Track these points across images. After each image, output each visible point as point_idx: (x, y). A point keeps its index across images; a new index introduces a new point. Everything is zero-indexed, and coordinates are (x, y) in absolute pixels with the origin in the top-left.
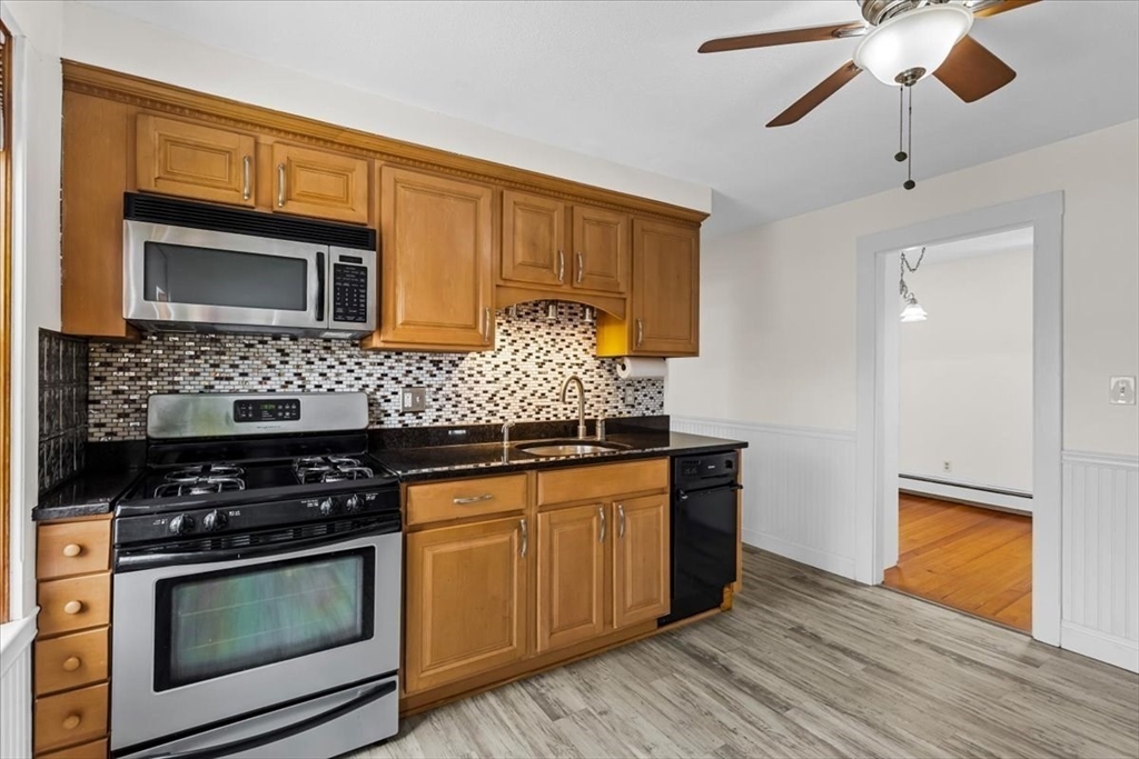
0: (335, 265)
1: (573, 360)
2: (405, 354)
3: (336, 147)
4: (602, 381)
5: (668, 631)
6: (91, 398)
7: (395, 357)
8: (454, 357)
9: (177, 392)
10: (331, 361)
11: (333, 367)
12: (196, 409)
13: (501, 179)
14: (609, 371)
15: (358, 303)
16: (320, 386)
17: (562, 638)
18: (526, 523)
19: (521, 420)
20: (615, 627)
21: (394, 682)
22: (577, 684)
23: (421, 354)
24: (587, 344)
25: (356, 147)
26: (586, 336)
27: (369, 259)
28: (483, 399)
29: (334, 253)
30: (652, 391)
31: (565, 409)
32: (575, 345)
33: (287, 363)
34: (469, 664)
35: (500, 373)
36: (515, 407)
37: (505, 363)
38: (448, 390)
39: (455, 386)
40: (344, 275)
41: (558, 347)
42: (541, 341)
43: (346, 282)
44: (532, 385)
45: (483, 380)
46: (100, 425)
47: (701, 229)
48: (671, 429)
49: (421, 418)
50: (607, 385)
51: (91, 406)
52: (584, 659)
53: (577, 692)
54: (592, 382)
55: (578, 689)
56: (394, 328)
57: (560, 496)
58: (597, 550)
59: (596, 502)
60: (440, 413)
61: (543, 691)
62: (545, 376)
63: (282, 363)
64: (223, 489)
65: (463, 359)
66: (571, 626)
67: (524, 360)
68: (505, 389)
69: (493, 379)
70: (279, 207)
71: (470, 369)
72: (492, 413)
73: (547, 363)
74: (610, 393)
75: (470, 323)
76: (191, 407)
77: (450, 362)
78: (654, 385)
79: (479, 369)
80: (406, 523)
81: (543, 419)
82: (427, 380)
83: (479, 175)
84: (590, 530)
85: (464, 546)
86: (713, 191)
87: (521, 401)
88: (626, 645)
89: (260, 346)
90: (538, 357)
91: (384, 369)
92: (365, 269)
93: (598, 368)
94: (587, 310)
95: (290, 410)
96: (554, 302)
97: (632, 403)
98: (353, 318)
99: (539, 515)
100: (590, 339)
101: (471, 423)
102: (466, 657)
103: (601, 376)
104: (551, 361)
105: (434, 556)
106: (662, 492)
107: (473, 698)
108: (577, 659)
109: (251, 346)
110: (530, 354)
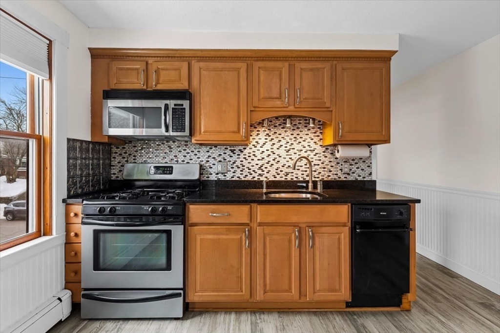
0: (173, 108)
1: (308, 148)
2: (218, 147)
3: (176, 58)
4: (327, 160)
5: (353, 312)
6: (112, 164)
7: (214, 148)
8: (241, 147)
9: (135, 163)
10: (188, 150)
11: (189, 153)
12: (138, 169)
13: (252, 57)
14: (331, 154)
15: (182, 124)
16: (184, 161)
17: (271, 296)
18: (248, 230)
19: (276, 179)
20: (308, 299)
21: (181, 293)
22: (278, 324)
23: (225, 147)
24: (316, 139)
25: (184, 57)
26: (316, 134)
27: (186, 104)
28: (256, 168)
29: (172, 103)
30: (363, 166)
31: (302, 174)
32: (309, 140)
33: (172, 151)
34: (218, 295)
35: (264, 155)
36: (273, 172)
37: (267, 150)
38: (238, 163)
39: (242, 161)
40: (176, 112)
41: (298, 141)
42: (288, 139)
43: (177, 115)
44: (283, 162)
45: (256, 159)
46: (114, 174)
47: (392, 62)
48: (377, 189)
49: (226, 176)
50: (330, 162)
51: (112, 167)
52: (291, 312)
53: (275, 329)
54: (320, 160)
55: (277, 327)
56: (200, 134)
57: (270, 219)
58: (295, 252)
59: (294, 225)
60: (235, 174)
61: (259, 321)
62: (290, 157)
63: (170, 152)
64: (129, 199)
65: (245, 149)
66: (277, 291)
67: (278, 149)
68: (267, 163)
69: (261, 158)
70: (154, 88)
71: (250, 153)
72: (260, 175)
73: (291, 150)
74: (332, 166)
75: (236, 129)
76: (136, 168)
77: (239, 150)
78: (364, 162)
79: (254, 153)
80: (188, 221)
81: (289, 179)
82: (228, 159)
83: (241, 57)
84: (290, 241)
85: (216, 237)
86: (399, 34)
87: (276, 169)
88: (321, 312)
89: (162, 145)
90: (286, 147)
91: (209, 154)
92: (184, 109)
93: (324, 152)
94: (311, 120)
95: (169, 170)
96: (290, 117)
97: (348, 172)
98: (180, 130)
99: (258, 227)
100: (318, 136)
101: (250, 179)
102: (217, 291)
103: (326, 157)
104: (293, 149)
105: (201, 239)
106: (344, 225)
107: (226, 313)
108: (287, 310)
109: (160, 145)
110: (281, 146)
